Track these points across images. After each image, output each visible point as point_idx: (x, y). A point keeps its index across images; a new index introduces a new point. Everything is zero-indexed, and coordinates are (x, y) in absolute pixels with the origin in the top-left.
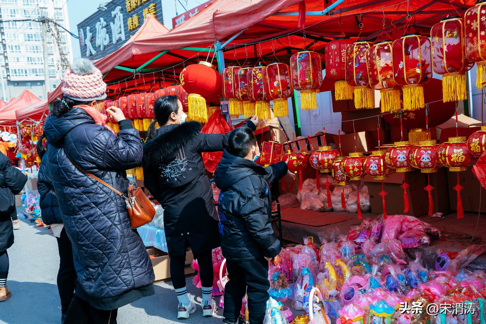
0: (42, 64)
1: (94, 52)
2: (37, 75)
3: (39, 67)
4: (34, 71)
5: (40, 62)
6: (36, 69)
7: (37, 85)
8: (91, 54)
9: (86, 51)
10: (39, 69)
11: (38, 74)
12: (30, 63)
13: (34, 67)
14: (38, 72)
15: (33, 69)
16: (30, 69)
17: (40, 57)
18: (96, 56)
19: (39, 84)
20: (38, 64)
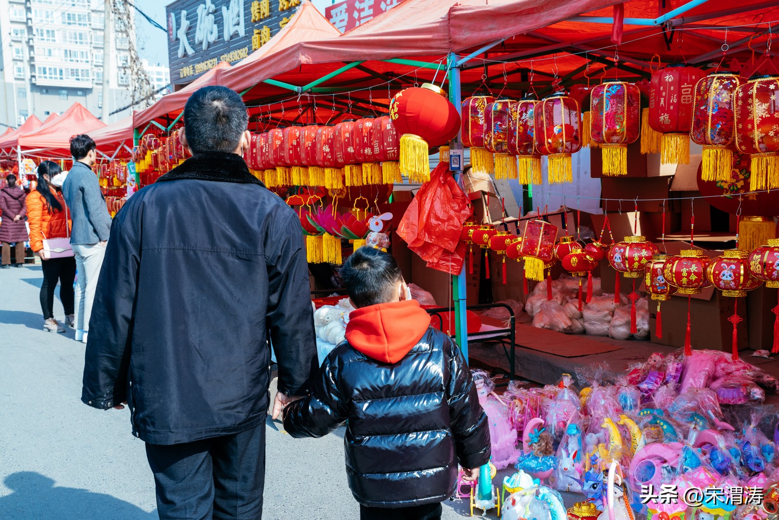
0: (87, 62)
1: (190, 51)
2: (78, 79)
3: (80, 66)
4: (74, 72)
5: (85, 59)
6: (77, 70)
7: (77, 95)
8: (185, 55)
9: (178, 48)
10: (82, 70)
11: (80, 77)
12: (69, 58)
13: (74, 66)
14: (80, 74)
15: (72, 70)
16: (67, 69)
17: (84, 51)
18: (193, 57)
19: (80, 93)
20: (81, 61)
